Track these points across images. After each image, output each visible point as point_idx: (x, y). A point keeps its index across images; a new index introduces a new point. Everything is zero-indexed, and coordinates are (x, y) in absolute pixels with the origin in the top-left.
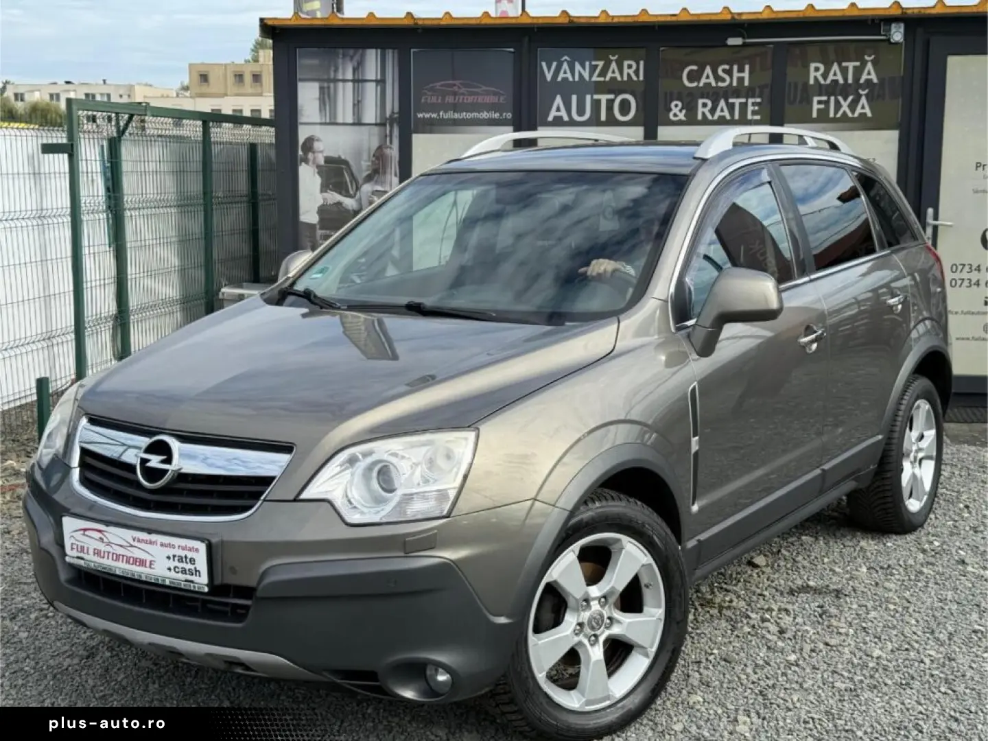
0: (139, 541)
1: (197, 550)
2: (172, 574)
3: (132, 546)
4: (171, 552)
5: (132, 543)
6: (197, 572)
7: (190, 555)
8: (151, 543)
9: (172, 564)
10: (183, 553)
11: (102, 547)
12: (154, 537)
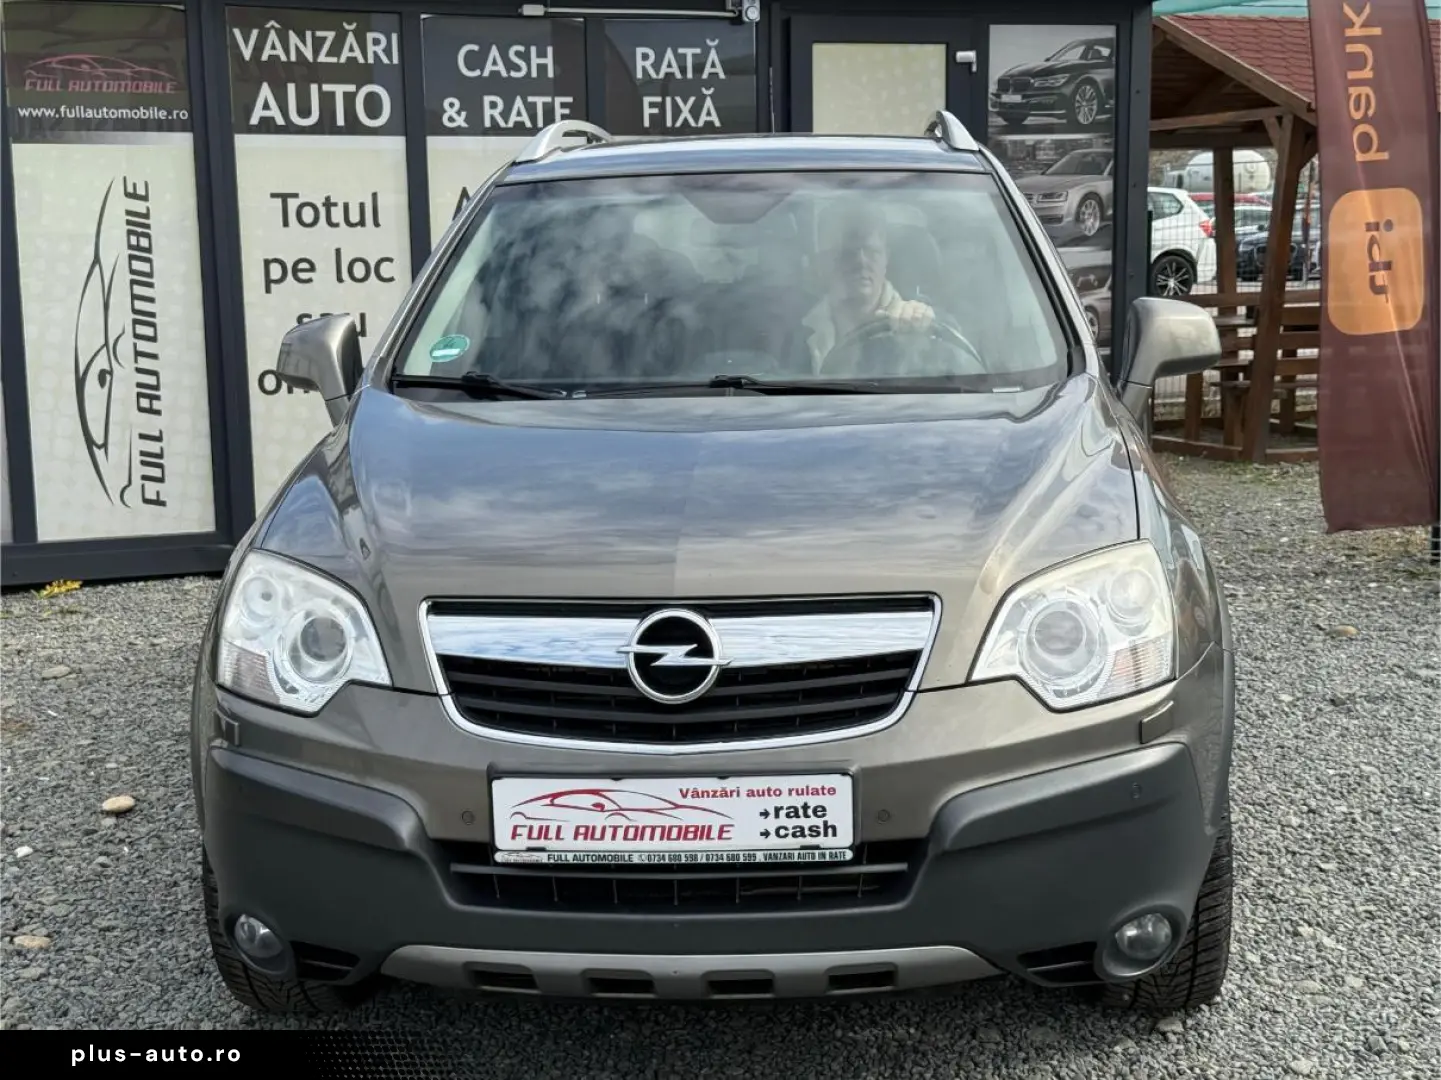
0: (696, 794)
1: (832, 791)
2: (773, 842)
3: (677, 806)
4: (771, 804)
5: (681, 801)
6: (830, 829)
7: (813, 801)
8: (725, 794)
9: (771, 824)
10: (798, 802)
11: (598, 820)
12: (731, 784)
